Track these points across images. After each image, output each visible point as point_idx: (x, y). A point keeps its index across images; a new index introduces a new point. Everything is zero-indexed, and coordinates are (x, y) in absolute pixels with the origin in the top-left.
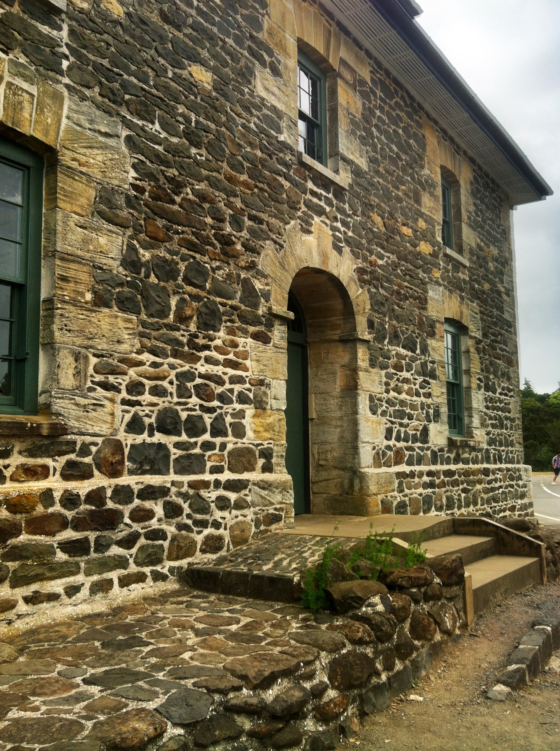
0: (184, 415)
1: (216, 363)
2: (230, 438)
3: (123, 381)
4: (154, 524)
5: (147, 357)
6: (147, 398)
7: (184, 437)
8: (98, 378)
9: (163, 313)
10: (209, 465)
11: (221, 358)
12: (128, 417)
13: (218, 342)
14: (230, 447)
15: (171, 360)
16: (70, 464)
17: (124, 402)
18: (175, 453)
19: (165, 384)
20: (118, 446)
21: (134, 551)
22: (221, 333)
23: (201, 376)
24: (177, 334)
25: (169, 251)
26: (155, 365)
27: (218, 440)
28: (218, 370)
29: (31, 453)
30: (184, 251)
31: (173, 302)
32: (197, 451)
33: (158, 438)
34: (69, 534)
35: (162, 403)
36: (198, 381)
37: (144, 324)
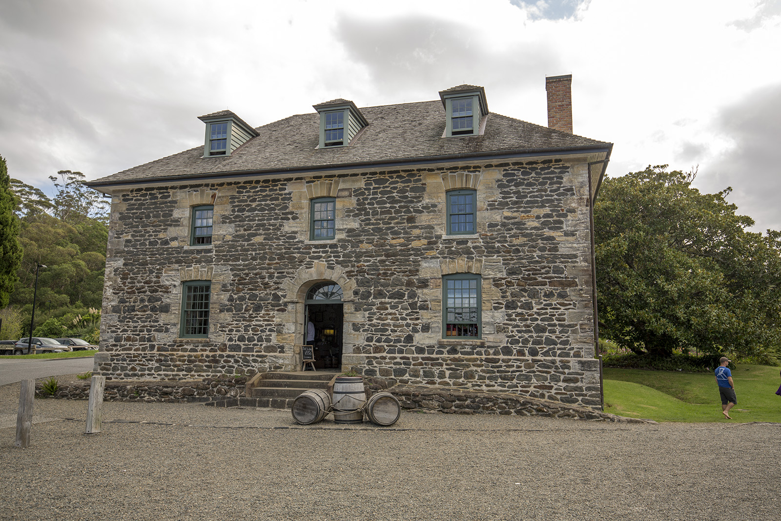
0: (247, 337)
1: (260, 321)
2: (265, 342)
3: (227, 329)
4: (230, 364)
5: (235, 322)
6: (234, 332)
7: (247, 342)
8: (220, 329)
9: (240, 310)
10: (255, 350)
11: (262, 319)
12: (228, 338)
13: (261, 315)
14: (264, 345)
15: (242, 322)
16: (212, 349)
17: (227, 334)
18: (243, 347)
19: (240, 329)
20: (225, 345)
21: (224, 369)
22: (263, 312)
23: (253, 325)
24: (245, 315)
25: (244, 293)
26: (237, 324)
27: (259, 343)
28: (261, 323)
29: (203, 346)
30: (249, 292)
31: (244, 307)
32: (251, 346)
33: (238, 343)
34: (207, 364)
35: (239, 334)
36: (252, 327)
37: (234, 314)
